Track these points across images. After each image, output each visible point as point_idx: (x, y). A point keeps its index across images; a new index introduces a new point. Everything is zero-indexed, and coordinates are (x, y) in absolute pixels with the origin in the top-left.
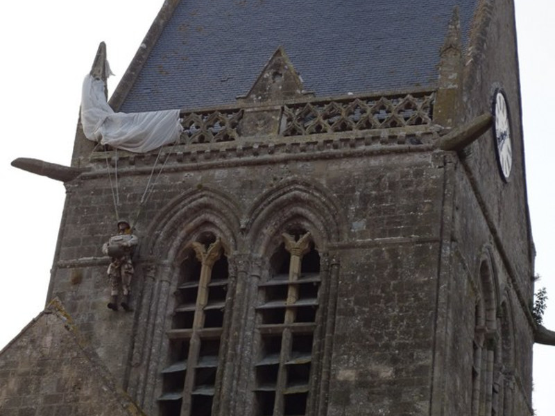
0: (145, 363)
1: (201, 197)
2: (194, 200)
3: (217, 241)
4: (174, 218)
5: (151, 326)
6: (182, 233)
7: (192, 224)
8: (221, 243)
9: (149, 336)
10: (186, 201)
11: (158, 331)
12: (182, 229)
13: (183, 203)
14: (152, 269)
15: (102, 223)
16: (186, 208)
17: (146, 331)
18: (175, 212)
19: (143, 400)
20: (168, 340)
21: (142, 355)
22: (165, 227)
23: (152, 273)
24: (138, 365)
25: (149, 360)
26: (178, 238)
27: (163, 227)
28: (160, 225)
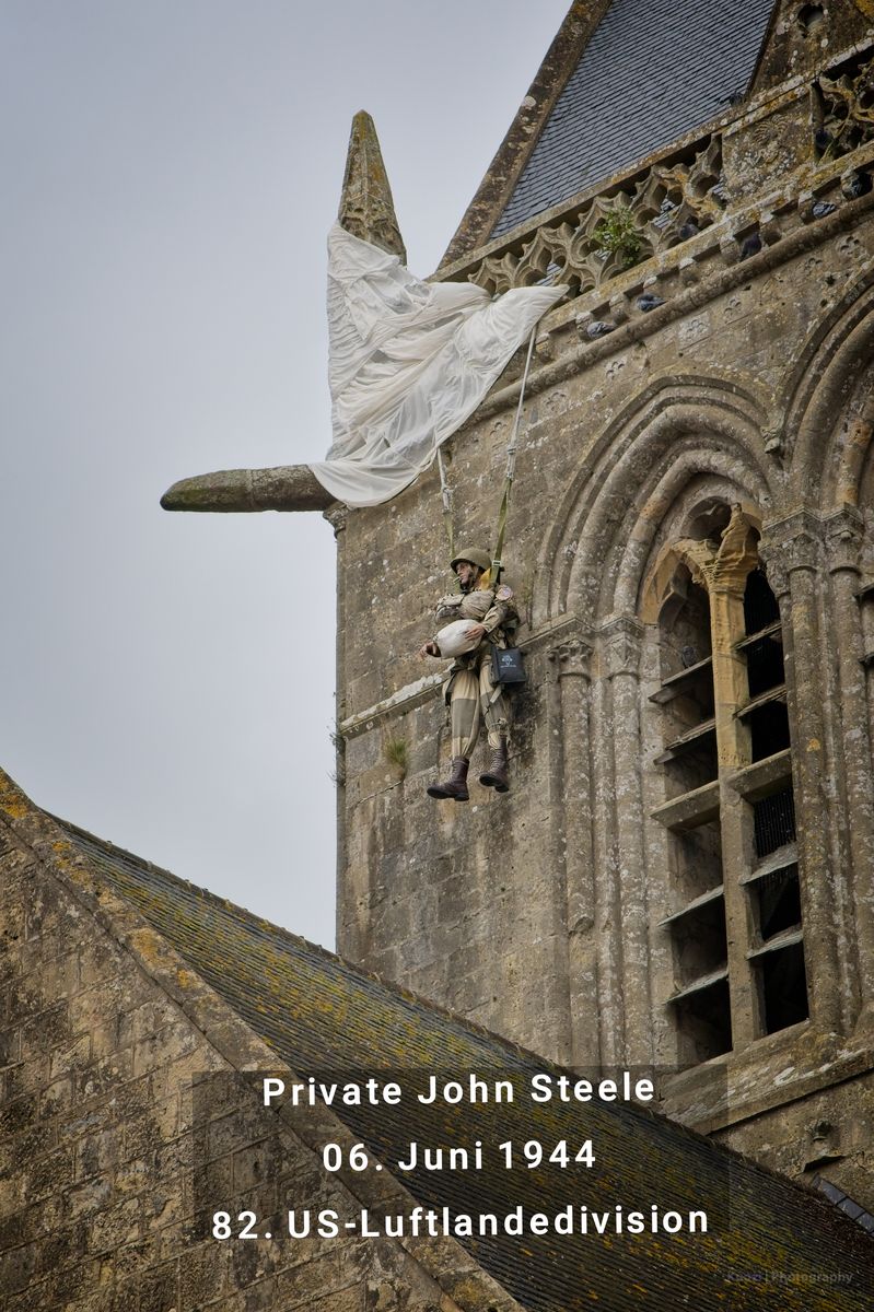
0: (605, 913)
1: (659, 408)
2: (644, 424)
3: (735, 515)
4: (603, 494)
5: (602, 808)
6: (636, 532)
7: (657, 495)
8: (744, 517)
9: (602, 838)
10: (623, 437)
11: (625, 817)
12: (636, 516)
13: (615, 447)
14: (574, 651)
15: (430, 579)
16: (626, 456)
17: (592, 826)
18: (603, 477)
19: (623, 1016)
20: (664, 833)
21: (594, 896)
22: (585, 529)
23: (575, 664)
24: (588, 926)
25: (617, 904)
26: (631, 545)
27: (579, 530)
28: (572, 528)
